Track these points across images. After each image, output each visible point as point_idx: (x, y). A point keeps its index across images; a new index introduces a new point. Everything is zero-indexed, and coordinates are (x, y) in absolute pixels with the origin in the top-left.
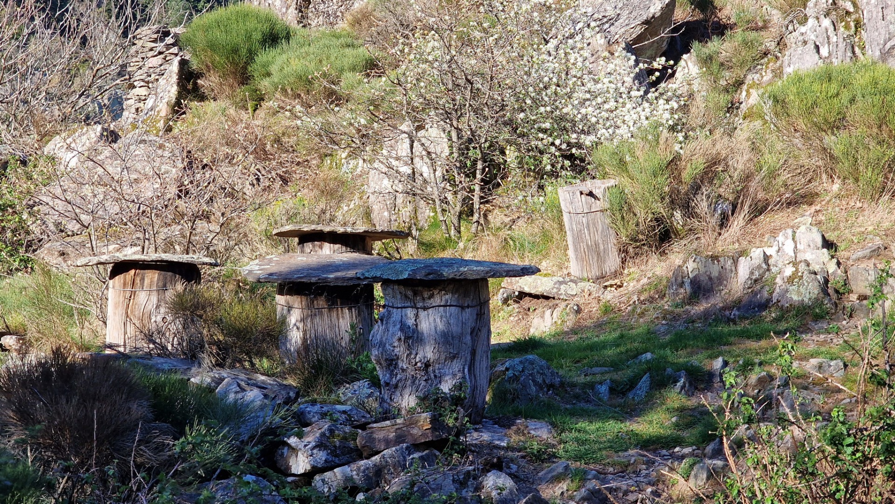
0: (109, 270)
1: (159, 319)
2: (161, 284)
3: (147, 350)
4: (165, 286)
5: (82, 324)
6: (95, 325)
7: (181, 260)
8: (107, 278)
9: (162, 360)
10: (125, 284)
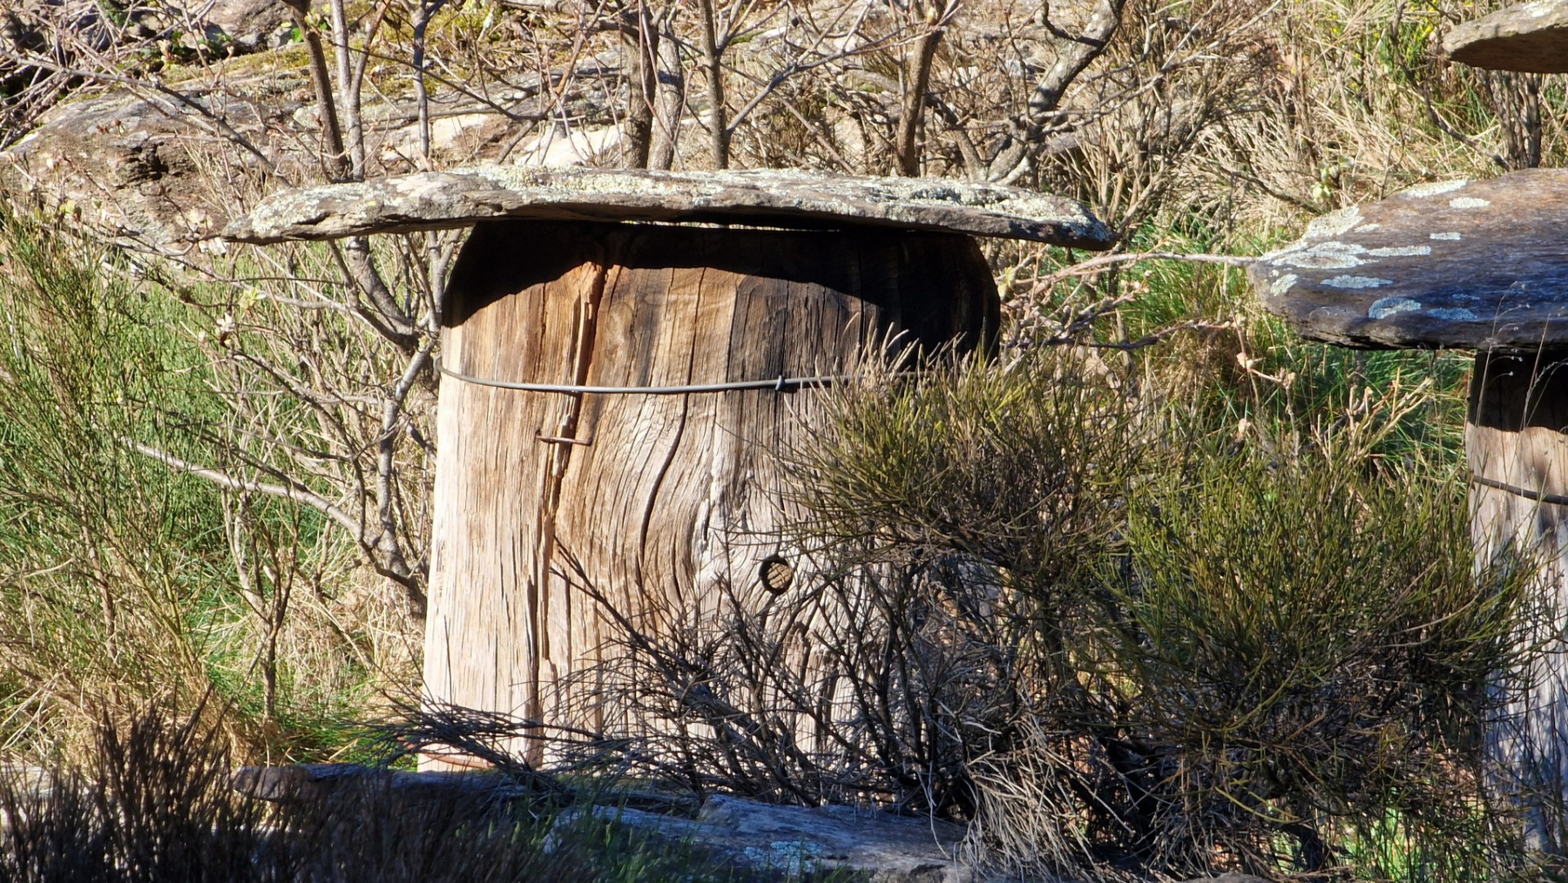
0: (436, 266)
1: (744, 565)
2: (753, 353)
3: (669, 756)
4: (777, 362)
5: (274, 591)
6: (349, 600)
7: (878, 210)
8: (426, 317)
9: (764, 817)
10: (535, 355)
